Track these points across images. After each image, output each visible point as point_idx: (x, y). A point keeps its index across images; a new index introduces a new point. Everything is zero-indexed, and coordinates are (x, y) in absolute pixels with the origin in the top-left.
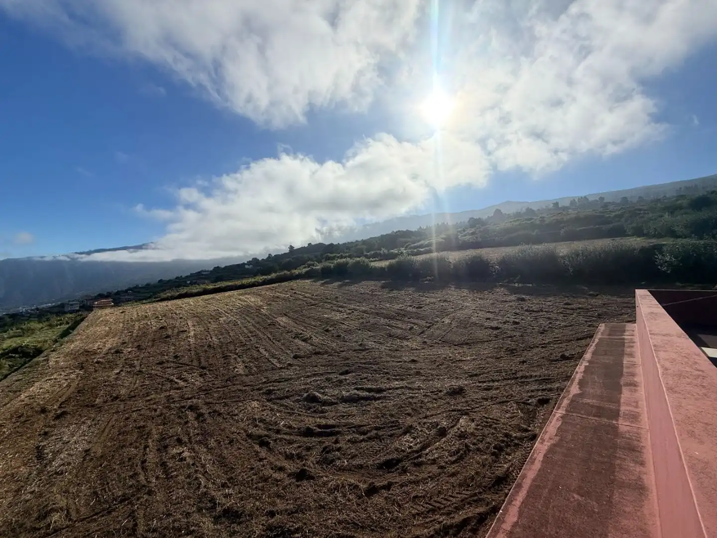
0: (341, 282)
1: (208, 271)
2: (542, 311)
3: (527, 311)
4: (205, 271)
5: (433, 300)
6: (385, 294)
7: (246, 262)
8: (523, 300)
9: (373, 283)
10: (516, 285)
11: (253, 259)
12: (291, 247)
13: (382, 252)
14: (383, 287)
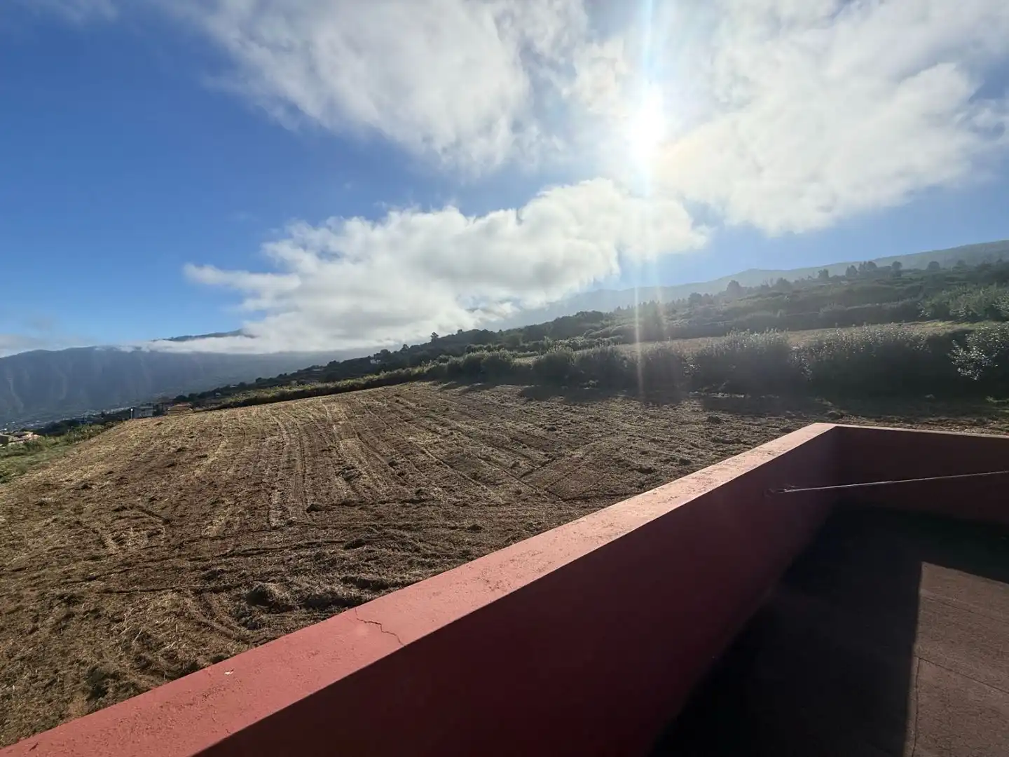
0: (468, 385)
1: (321, 367)
2: (739, 442)
3: (714, 441)
4: (318, 367)
5: (580, 417)
6: (516, 406)
7: (372, 356)
8: (718, 421)
9: (510, 387)
10: (720, 395)
11: (382, 351)
12: (435, 335)
13: (545, 342)
14: (521, 395)
